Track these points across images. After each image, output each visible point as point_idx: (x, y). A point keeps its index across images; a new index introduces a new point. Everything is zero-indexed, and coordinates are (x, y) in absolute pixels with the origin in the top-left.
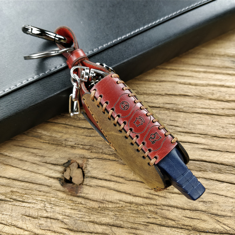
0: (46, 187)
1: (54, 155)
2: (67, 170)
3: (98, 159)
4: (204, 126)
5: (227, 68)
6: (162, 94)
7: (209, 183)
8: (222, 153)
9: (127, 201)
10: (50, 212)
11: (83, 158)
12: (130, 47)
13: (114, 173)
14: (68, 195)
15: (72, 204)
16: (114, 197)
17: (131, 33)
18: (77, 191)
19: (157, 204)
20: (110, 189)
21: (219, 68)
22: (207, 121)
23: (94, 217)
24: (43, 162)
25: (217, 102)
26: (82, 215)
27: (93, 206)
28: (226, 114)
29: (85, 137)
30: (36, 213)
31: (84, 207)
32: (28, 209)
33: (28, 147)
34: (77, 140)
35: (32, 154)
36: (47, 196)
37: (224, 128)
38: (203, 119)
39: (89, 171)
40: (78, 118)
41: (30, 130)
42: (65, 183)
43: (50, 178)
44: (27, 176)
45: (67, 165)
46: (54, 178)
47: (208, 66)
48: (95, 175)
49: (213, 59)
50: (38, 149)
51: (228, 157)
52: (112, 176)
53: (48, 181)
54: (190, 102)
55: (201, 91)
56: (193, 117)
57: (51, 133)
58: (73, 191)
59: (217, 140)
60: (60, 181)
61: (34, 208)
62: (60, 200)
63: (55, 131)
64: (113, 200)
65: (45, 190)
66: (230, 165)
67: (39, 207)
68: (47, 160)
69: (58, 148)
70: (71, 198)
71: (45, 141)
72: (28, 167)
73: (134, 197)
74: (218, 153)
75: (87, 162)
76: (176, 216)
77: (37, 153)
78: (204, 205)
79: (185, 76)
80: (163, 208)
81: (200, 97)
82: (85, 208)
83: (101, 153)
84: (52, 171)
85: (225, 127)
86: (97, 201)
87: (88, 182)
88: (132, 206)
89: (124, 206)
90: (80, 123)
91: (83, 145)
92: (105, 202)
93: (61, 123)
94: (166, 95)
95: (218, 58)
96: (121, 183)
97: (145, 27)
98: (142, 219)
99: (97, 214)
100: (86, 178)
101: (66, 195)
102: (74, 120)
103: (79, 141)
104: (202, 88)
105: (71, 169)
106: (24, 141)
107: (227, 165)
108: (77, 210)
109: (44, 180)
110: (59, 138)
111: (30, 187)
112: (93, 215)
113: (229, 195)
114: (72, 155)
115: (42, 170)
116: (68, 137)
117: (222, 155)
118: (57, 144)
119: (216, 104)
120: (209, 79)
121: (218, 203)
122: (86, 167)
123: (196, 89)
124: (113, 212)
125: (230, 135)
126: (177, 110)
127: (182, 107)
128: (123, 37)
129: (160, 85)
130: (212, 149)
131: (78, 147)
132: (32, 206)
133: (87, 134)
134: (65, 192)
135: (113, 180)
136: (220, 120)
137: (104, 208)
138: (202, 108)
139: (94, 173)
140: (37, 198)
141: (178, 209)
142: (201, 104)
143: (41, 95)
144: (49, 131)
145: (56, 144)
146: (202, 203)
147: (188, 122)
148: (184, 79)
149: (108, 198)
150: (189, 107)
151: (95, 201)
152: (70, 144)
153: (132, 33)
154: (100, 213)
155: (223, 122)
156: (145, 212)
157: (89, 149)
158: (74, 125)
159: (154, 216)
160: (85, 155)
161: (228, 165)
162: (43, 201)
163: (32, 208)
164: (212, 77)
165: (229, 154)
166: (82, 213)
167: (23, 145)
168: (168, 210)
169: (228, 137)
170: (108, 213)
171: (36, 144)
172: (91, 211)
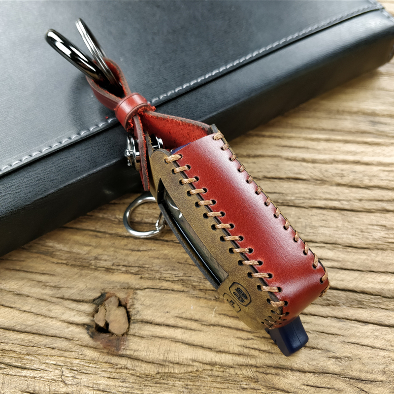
0: (63, 341)
1: (76, 285)
2: (99, 310)
3: (153, 290)
4: (330, 229)
5: (363, 133)
6: (257, 177)
7: (344, 325)
8: (363, 274)
9: (205, 362)
10: (72, 385)
11: (128, 288)
12: (203, 99)
13: (182, 313)
14: (102, 354)
15: (109, 370)
16: (183, 355)
17: (205, 77)
18: (118, 347)
19: (258, 365)
20: (176, 341)
21: (350, 132)
22: (335, 222)
23: (149, 391)
24: (58, 298)
25: (351, 189)
26: (128, 387)
27: (147, 372)
28: (366, 209)
29: (129, 252)
30: (47, 387)
31: (130, 374)
32: (31, 381)
33: (31, 272)
34: (117, 258)
35: (37, 283)
36: (66, 357)
37: (364, 232)
38: (329, 218)
39: (138, 311)
40: (116, 220)
41: (34, 241)
42: (96, 333)
43: (70, 325)
44: (30, 323)
45: (100, 301)
46: (77, 325)
47: (333, 130)
48: (148, 318)
49: (340, 119)
50: (48, 274)
51: (373, 280)
52: (178, 319)
53: (66, 330)
54: (306, 190)
55: (323, 171)
56: (312, 215)
57: (71, 247)
58: (111, 346)
59: (354, 252)
60: (87, 329)
61: (43, 378)
62: (88, 363)
63: (77, 243)
64: (181, 360)
65: (63, 346)
66: (377, 293)
67: (51, 376)
68: (64, 294)
69: (84, 272)
70: (108, 358)
71: (60, 261)
72: (32, 307)
73: (217, 354)
74: (356, 274)
75: (135, 296)
76: (291, 384)
77: (47, 282)
78: (337, 362)
79: (296, 147)
80: (268, 372)
81: (322, 181)
82: (133, 375)
83: (159, 279)
84: (73, 313)
85: (364, 230)
86: (153, 363)
87: (136, 331)
88: (215, 369)
89: (200, 369)
90: (120, 228)
91: (126, 266)
92: (167, 363)
93: (87, 228)
94: (265, 179)
95: (348, 117)
96: (194, 330)
97: (228, 67)
98: (233, 391)
99: (154, 385)
100: (134, 323)
101: (99, 354)
102: (109, 224)
103: (119, 260)
104: (324, 166)
105: (107, 308)
106: (24, 261)
107: (372, 294)
108: (119, 380)
109: (59, 329)
110: (85, 254)
111: (34, 342)
112: (147, 388)
113: (378, 345)
114: (108, 284)
115: (56, 311)
116: (101, 253)
117: (363, 277)
118: (82, 265)
119: (348, 193)
120: (335, 151)
121: (360, 359)
122: (133, 305)
123: (314, 168)
124: (183, 382)
125: (374, 244)
126: (285, 204)
127: (293, 198)
128: (192, 83)
129: (254, 163)
130: (346, 267)
131: (117, 270)
132: (39, 375)
133: (134, 246)
134: (97, 349)
135: (180, 325)
136: (357, 219)
137: (166, 374)
138: (326, 199)
139: (147, 315)
140: (47, 361)
141: (293, 372)
142: (324, 193)
143: (54, 181)
144: (67, 243)
145: (80, 266)
146: (334, 360)
147: (304, 224)
148: (293, 152)
149: (172, 357)
150: (304, 197)
151: (150, 363)
152: (104, 264)
153: (207, 76)
154: (159, 383)
155: (362, 222)
156: (237, 379)
157: (138, 273)
158: (110, 232)
159: (253, 385)
160: (130, 284)
161: (374, 294)
162: (59, 366)
163: (38, 379)
164: (340, 147)
165: (374, 275)
166: (127, 385)
167: (22, 268)
168: (277, 374)
169: (370, 246)
170: (173, 382)
171: (44, 265)
172: (143, 381)
